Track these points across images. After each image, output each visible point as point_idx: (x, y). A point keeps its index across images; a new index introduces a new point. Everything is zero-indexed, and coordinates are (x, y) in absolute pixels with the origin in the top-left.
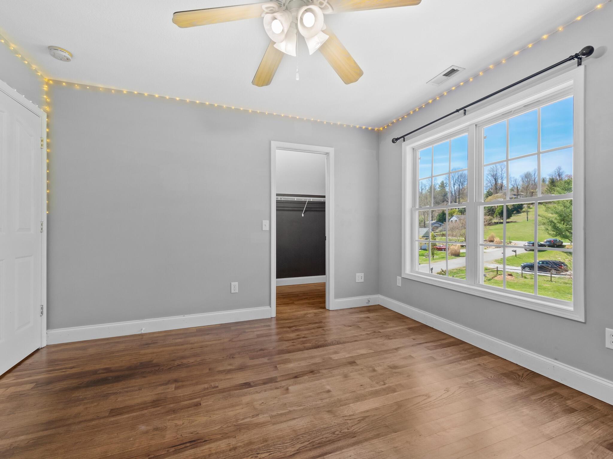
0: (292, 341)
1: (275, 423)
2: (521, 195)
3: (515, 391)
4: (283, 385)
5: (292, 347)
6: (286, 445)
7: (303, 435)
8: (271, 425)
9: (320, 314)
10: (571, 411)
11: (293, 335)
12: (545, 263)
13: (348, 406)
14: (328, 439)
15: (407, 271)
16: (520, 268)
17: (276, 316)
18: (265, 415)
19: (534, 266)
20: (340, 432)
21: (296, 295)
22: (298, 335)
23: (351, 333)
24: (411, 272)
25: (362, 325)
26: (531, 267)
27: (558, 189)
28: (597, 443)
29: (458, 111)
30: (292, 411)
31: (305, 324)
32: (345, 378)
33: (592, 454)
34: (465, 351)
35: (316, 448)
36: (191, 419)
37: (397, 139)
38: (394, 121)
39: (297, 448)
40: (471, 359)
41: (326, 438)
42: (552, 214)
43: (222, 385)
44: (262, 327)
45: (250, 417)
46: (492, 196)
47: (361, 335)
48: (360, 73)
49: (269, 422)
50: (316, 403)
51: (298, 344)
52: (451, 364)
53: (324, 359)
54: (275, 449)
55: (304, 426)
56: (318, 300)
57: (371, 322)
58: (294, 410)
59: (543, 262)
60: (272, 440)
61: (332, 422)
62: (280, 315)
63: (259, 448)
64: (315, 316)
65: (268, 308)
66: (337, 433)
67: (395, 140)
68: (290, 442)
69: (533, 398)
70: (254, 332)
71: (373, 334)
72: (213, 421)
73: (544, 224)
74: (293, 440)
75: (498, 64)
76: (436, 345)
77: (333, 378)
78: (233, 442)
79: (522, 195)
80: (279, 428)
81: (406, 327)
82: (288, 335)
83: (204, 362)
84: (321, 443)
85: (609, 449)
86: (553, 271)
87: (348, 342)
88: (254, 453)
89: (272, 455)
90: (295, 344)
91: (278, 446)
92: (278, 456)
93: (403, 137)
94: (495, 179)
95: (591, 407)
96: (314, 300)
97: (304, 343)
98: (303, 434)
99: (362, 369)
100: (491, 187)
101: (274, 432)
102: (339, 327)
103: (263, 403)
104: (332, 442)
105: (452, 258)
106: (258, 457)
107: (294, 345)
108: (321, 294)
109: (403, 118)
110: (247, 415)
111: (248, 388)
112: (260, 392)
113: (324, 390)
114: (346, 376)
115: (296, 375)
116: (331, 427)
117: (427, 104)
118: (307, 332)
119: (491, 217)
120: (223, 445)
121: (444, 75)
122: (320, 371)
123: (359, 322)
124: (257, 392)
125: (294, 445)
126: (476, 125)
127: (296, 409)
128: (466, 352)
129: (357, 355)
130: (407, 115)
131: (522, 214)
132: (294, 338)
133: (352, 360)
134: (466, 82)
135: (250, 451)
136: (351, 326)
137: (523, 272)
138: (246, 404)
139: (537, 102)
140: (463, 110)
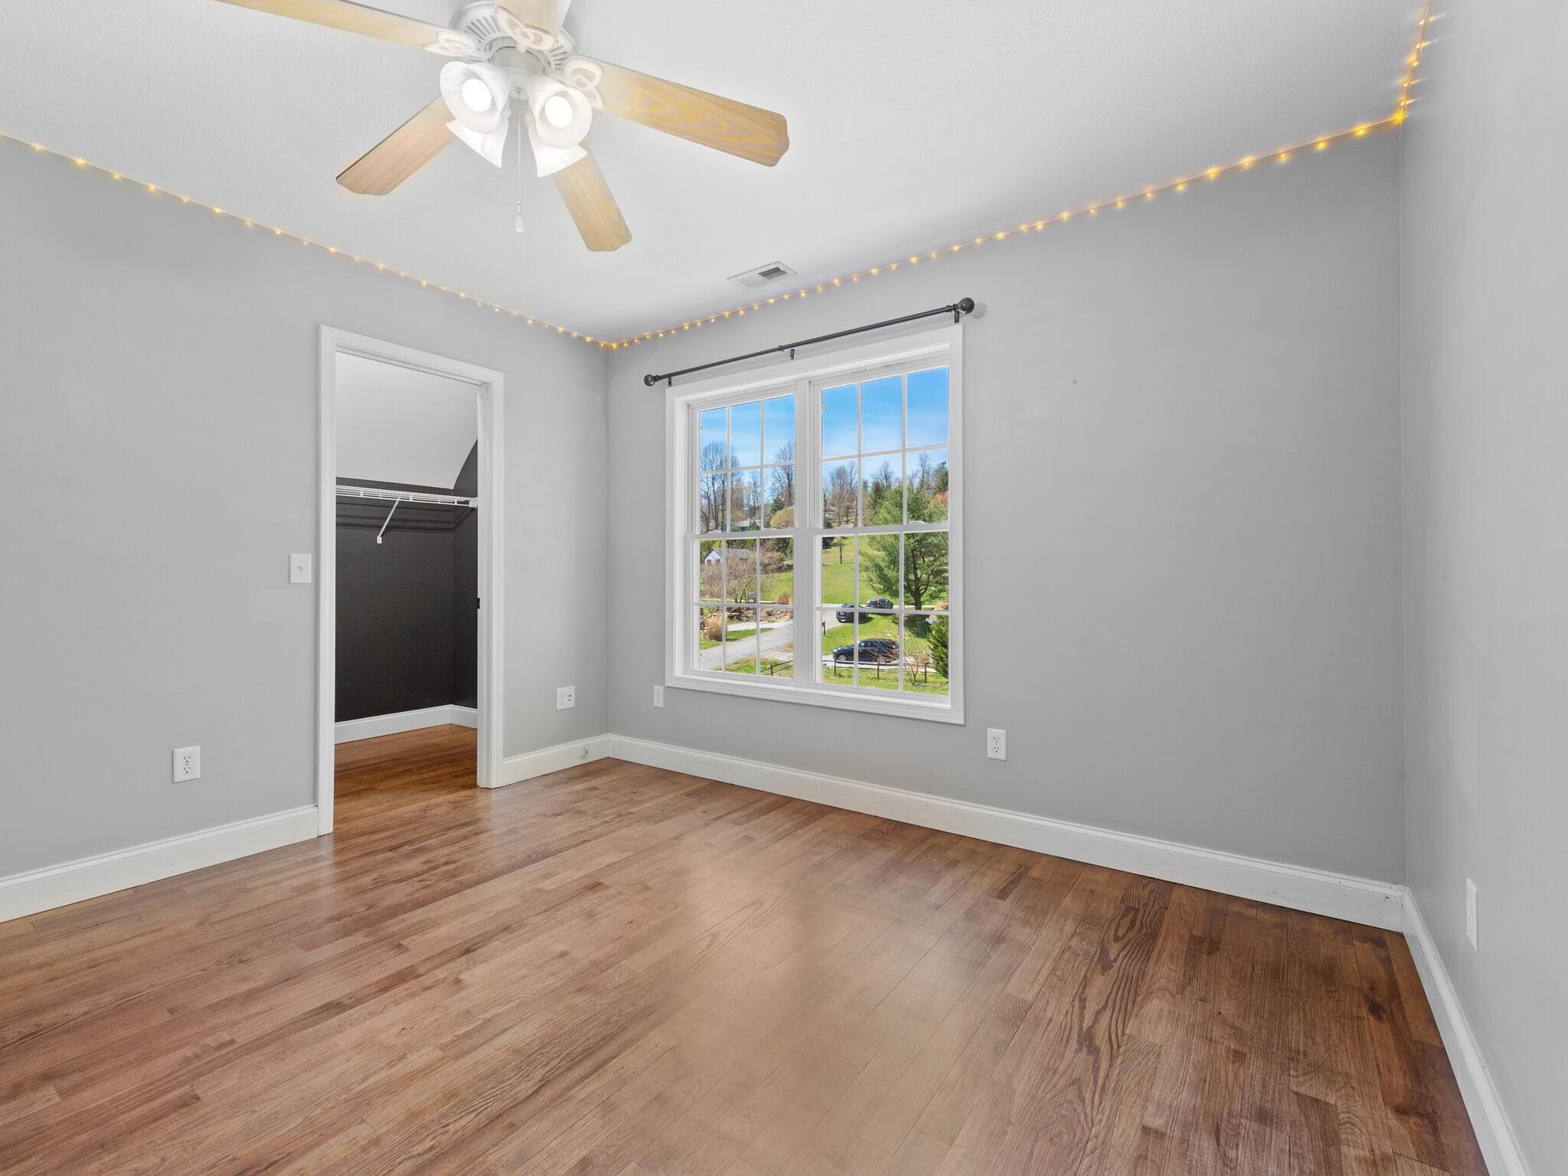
0: (418, 878)
1: (459, 1056)
2: (831, 511)
3: (882, 856)
4: (441, 976)
5: (425, 892)
6: (508, 1083)
7: (540, 1052)
8: (452, 1061)
9: (469, 802)
10: (953, 863)
11: (413, 865)
12: (869, 644)
13: (617, 966)
14: (599, 1038)
15: (678, 671)
16: (831, 657)
17: (334, 829)
18: (425, 1051)
19: (853, 652)
20: (621, 1016)
21: (372, 767)
22: (427, 862)
23: (564, 828)
24: (685, 674)
25: (583, 806)
26: (847, 654)
27: (887, 503)
28: (987, 895)
29: (781, 348)
30: (491, 1018)
31: (437, 832)
32: (591, 920)
33: (984, 910)
34: (798, 813)
35: (581, 1061)
36: (185, 1139)
37: (656, 379)
38: (648, 335)
39: (537, 1079)
40: (810, 824)
41: (594, 1036)
42: (878, 550)
43: (244, 1035)
44: (298, 865)
45: (383, 1069)
46: (784, 509)
47: (592, 827)
48: (626, 237)
49: (443, 1058)
50: (544, 984)
51: (439, 881)
52: (782, 841)
53: (523, 897)
54: (486, 1100)
55: (534, 1035)
56: (445, 771)
57: (605, 796)
58: (497, 1015)
59: (866, 643)
60: (470, 1088)
61: (595, 1005)
62: (345, 827)
63: (444, 1113)
64: (456, 808)
65: (309, 809)
66: (614, 1019)
67: (650, 380)
68: (515, 1075)
69: (908, 860)
70: (278, 882)
71: (617, 820)
72: (269, 1116)
73: (867, 569)
74: (520, 1069)
75: (846, 280)
76: (746, 815)
77: (562, 927)
78: (362, 1132)
79: (833, 511)
80: (476, 1060)
81: (683, 792)
82: (396, 868)
83: (134, 1001)
84: (589, 1049)
85: (1000, 898)
86: (881, 660)
87: (568, 848)
88: (434, 1129)
89: (485, 1112)
90: (428, 883)
91: (491, 1092)
92: (500, 1110)
93: (669, 376)
94: (788, 475)
95: (974, 852)
96: (434, 773)
97: (453, 875)
98: (539, 1049)
99: (620, 892)
100: (781, 491)
101: (466, 1073)
102: (532, 820)
103: (404, 1029)
104: (610, 1039)
105: (712, 646)
106: (449, 1130)
107: (427, 887)
108: (449, 755)
109: (667, 333)
110: (372, 1068)
111: (338, 1013)
112: (383, 1010)
113: (552, 955)
114: (590, 915)
115: (467, 946)
116: (596, 1014)
117: (720, 318)
118: (450, 850)
119: (783, 555)
120: (335, 1148)
121: (761, 274)
122: (526, 922)
123: (575, 802)
124: (372, 1014)
125: (528, 1076)
126: (810, 382)
127: (499, 1011)
128: (800, 815)
129: (597, 868)
130: (676, 329)
131: (833, 548)
132: (418, 870)
133: (592, 881)
134: (795, 296)
135: (420, 1129)
136: (560, 815)
137: (837, 665)
138: (356, 1048)
139: (902, 364)
140: (791, 349)
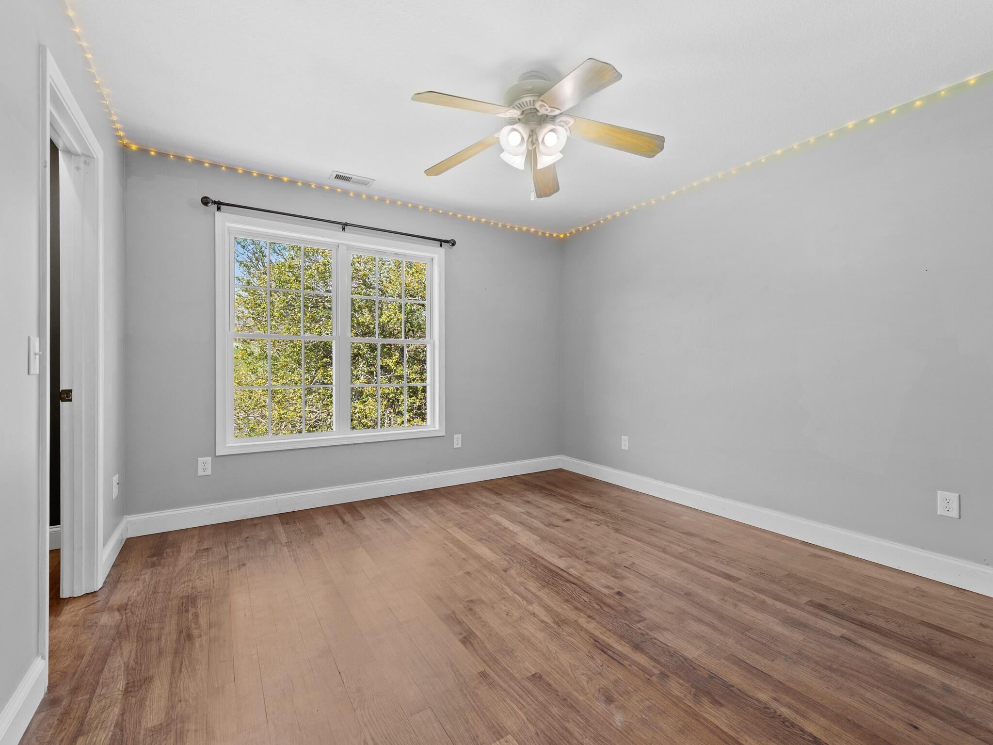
8: (542, 601)
37: (213, 202)
38: (190, 158)
49: (539, 603)
68: (559, 587)
72: (561, 648)
74: (556, 586)
78: (583, 621)
120: (591, 626)
139: (405, 255)
140: (344, 226)
